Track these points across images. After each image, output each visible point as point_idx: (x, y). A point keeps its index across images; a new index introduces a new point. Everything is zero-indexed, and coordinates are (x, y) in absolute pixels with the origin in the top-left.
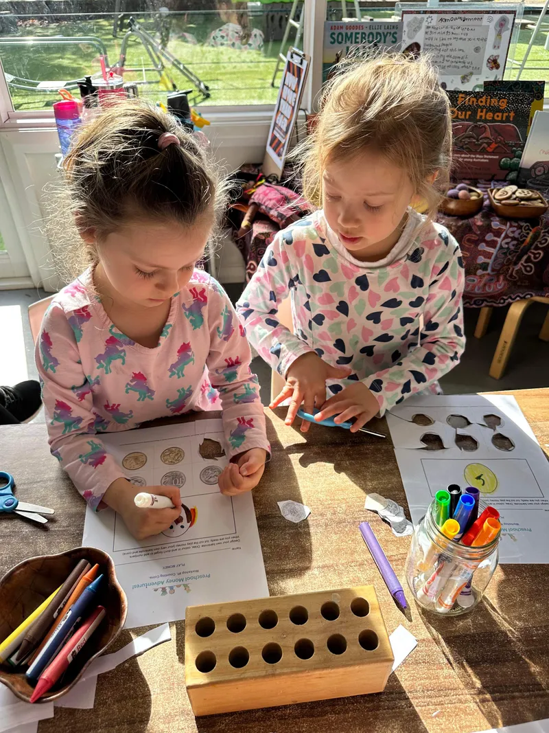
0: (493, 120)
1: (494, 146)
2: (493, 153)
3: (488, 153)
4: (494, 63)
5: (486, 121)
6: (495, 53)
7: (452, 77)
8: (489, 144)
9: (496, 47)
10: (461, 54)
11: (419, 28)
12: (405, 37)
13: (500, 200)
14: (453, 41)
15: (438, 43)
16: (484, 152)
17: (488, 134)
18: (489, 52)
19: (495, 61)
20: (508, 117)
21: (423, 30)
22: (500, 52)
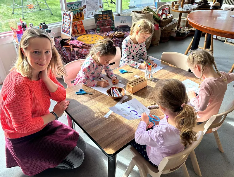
0: (107, 19)
1: (108, 24)
2: (109, 26)
3: (108, 26)
4: (101, 7)
5: (105, 19)
6: (100, 5)
7: (93, 11)
8: (107, 24)
9: (100, 3)
10: (94, 6)
11: (85, 2)
12: (82, 4)
13: (116, 35)
14: (92, 4)
15: (89, 4)
16: (107, 26)
17: (106, 22)
18: (99, 5)
19: (101, 6)
20: (109, 18)
21: (86, 2)
22: (101, 5)
